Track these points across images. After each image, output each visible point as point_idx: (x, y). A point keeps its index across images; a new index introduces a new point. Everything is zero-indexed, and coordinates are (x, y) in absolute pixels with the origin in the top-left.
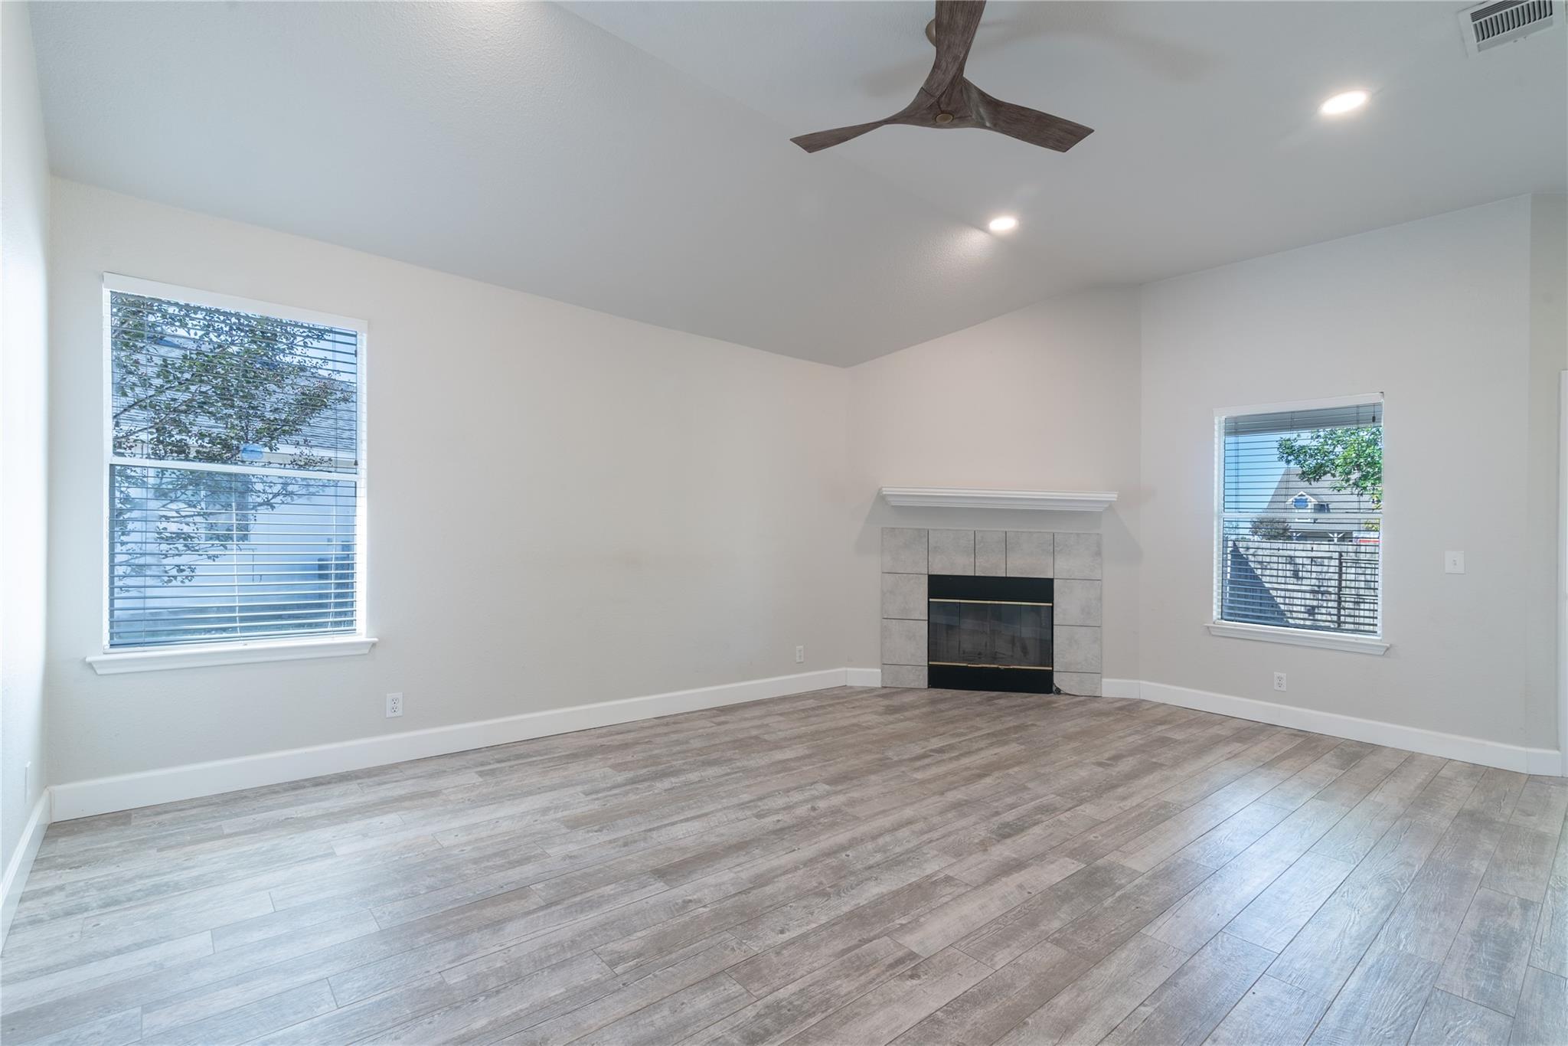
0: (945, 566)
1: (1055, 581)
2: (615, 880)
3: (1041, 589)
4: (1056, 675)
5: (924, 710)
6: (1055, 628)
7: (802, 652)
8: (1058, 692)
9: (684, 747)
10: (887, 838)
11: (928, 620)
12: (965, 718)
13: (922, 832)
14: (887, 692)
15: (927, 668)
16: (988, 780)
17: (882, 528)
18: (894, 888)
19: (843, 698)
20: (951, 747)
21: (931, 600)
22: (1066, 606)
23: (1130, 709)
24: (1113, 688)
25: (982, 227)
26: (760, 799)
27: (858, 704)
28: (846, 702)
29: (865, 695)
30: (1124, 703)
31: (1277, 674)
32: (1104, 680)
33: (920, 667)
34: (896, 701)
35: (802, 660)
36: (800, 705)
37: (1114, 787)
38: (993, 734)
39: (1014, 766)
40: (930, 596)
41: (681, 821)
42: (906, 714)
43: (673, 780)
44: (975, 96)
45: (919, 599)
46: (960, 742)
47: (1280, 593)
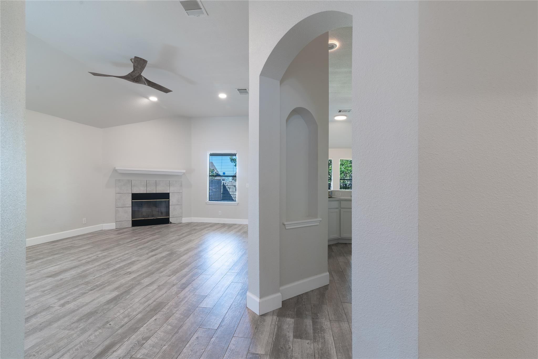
0: (136, 191)
1: (170, 194)
2: (33, 281)
3: (166, 196)
4: (170, 219)
5: (131, 232)
6: (170, 206)
7: (86, 220)
8: (171, 223)
9: (42, 253)
10: (121, 257)
11: (132, 207)
12: (143, 232)
13: (131, 255)
14: (117, 230)
15: (131, 221)
16: (149, 243)
17: (116, 180)
18: (124, 264)
19: (102, 233)
20: (139, 238)
21: (133, 201)
22: (173, 200)
23: (188, 224)
24: (185, 220)
25: (147, 98)
26: (79, 258)
27: (107, 234)
28: (103, 234)
29: (110, 231)
30: (187, 223)
31: (219, 212)
32: (183, 218)
33: (129, 221)
34: (121, 231)
35: (85, 223)
36: (85, 237)
37: (180, 239)
38: (152, 234)
39: (156, 239)
40: (132, 199)
41: (50, 267)
42: (125, 234)
43: (42, 260)
44: (144, 79)
45: (129, 201)
46: (142, 237)
47: (233, 195)
